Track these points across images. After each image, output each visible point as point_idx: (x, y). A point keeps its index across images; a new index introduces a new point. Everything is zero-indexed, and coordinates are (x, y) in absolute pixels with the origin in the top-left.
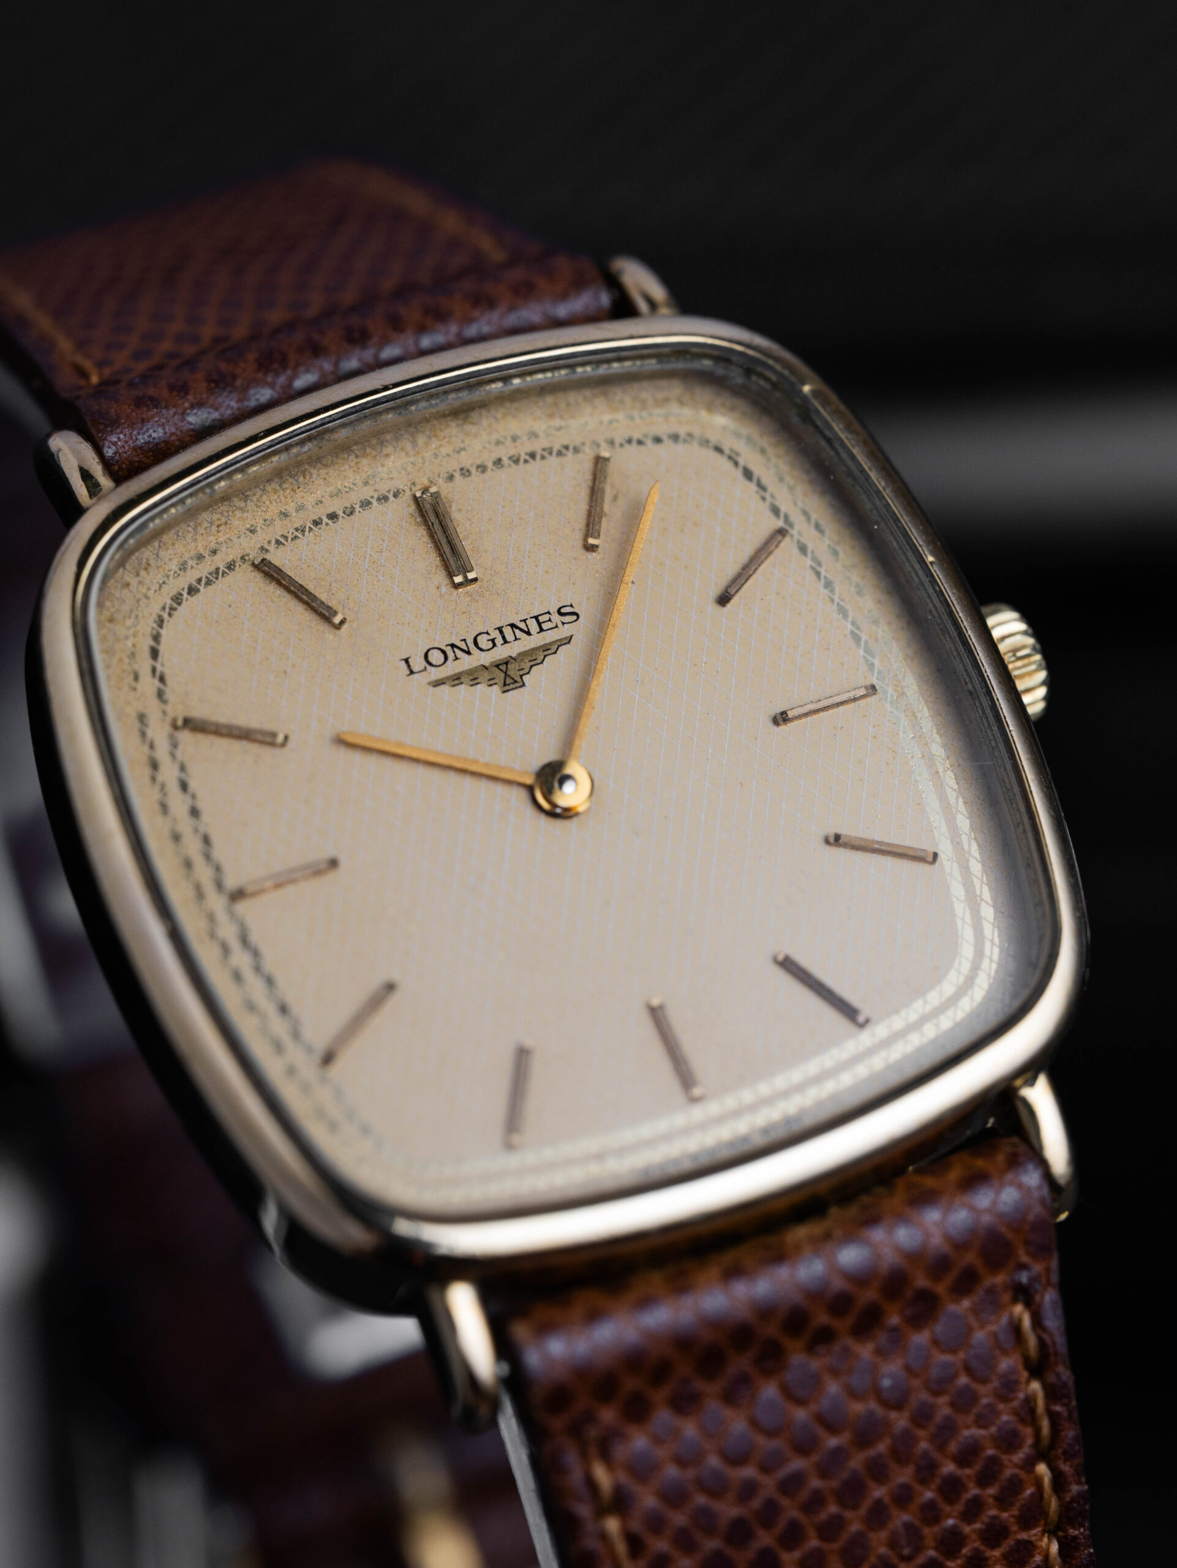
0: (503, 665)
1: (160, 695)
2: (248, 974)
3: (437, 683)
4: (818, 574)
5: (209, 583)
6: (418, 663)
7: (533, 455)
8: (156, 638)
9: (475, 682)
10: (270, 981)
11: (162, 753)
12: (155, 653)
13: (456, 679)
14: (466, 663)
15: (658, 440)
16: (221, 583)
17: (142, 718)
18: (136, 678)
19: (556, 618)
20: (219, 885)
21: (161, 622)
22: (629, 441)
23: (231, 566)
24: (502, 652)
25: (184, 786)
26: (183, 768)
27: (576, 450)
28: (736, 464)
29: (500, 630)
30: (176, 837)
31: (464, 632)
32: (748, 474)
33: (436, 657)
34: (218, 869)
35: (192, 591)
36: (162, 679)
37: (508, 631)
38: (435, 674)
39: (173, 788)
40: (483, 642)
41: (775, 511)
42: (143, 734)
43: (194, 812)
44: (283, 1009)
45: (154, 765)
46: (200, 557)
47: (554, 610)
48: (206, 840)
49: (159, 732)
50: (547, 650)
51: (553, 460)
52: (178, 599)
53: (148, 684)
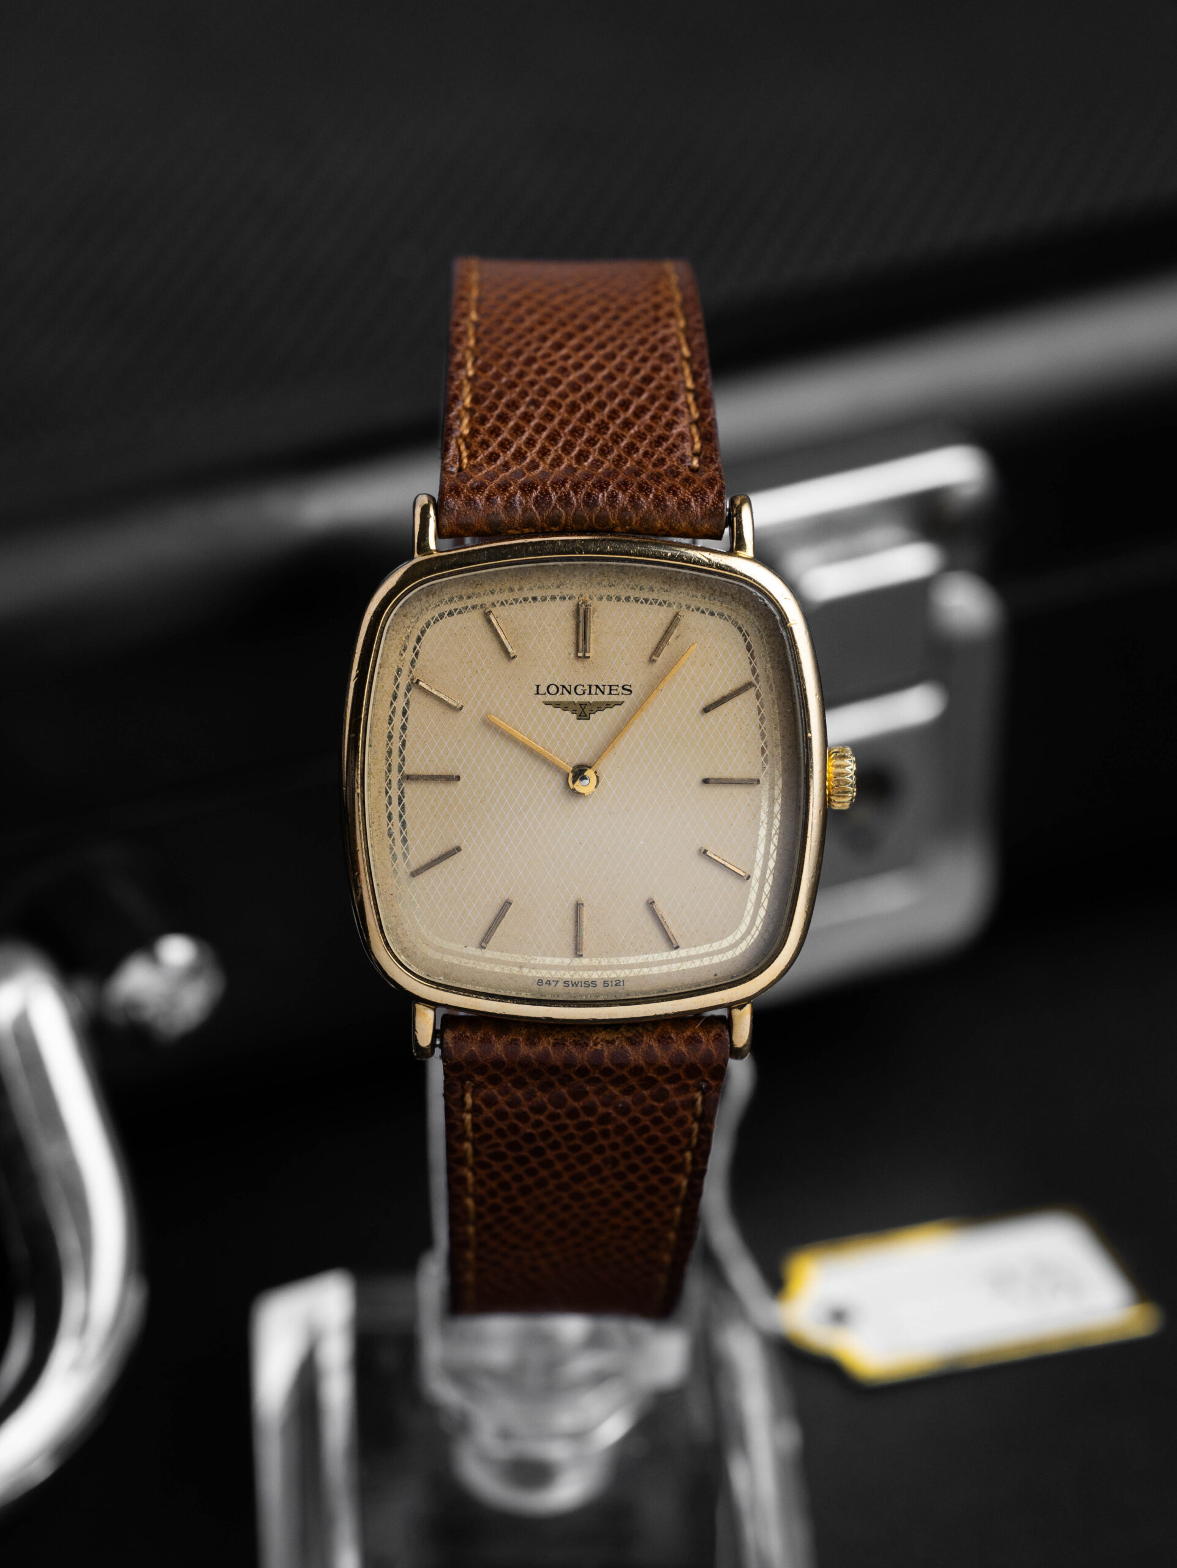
0: (583, 705)
1: (413, 662)
2: (395, 817)
3: (547, 704)
4: (760, 711)
5: (460, 612)
6: (543, 690)
7: (646, 601)
8: (423, 632)
9: (565, 709)
10: (404, 824)
11: (401, 693)
12: (419, 640)
13: (557, 705)
14: (566, 698)
15: (712, 614)
16: (465, 615)
17: (399, 670)
18: (404, 650)
19: (620, 690)
20: (400, 768)
21: (428, 625)
22: (698, 609)
23: (474, 607)
24: (586, 698)
25: (404, 713)
26: (407, 703)
27: (670, 605)
28: (745, 640)
29: (590, 686)
30: (390, 737)
31: (571, 681)
32: (749, 648)
33: (553, 689)
34: (403, 760)
35: (451, 614)
36: (417, 655)
37: (593, 689)
38: (549, 698)
39: (399, 712)
40: (579, 691)
41: (754, 671)
42: (396, 679)
43: (404, 728)
44: (405, 840)
45: (395, 697)
46: (461, 598)
47: (621, 685)
48: (404, 743)
49: (404, 681)
50: (609, 705)
51: (656, 606)
52: (441, 616)
53: (409, 655)
